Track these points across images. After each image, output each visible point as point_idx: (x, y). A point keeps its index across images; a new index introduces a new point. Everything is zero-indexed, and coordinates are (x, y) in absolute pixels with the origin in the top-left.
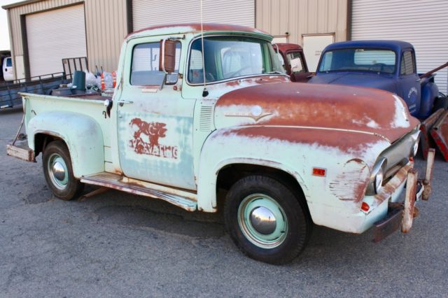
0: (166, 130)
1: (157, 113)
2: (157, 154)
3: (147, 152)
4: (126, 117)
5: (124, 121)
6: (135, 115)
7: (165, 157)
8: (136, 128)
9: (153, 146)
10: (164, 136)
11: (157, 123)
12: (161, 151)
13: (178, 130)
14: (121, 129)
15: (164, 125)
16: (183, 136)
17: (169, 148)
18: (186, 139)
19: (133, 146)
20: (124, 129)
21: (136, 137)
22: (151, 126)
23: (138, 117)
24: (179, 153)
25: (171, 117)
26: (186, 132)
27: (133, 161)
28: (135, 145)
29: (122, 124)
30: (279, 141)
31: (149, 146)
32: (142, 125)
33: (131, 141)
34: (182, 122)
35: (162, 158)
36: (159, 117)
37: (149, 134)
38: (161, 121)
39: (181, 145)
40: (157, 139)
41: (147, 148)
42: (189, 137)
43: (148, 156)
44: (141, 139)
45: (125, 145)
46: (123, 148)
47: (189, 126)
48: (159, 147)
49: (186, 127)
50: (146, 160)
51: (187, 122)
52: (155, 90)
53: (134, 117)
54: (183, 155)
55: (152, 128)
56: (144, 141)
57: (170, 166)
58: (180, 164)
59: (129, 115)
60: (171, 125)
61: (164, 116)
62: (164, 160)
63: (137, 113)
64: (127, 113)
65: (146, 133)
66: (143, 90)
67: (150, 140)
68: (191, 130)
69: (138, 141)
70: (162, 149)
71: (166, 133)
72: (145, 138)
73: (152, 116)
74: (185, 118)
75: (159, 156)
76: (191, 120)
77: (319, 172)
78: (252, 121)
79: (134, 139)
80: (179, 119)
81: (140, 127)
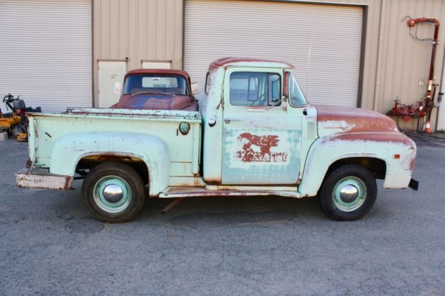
0: (278, 141)
1: (269, 128)
2: (268, 160)
3: (257, 159)
4: (234, 133)
5: (232, 135)
6: (244, 130)
7: (275, 161)
8: (246, 141)
9: (264, 154)
10: (276, 145)
11: (269, 136)
12: (272, 158)
13: (290, 140)
14: (226, 143)
15: (277, 137)
16: (293, 144)
17: (280, 154)
18: (296, 146)
19: (240, 156)
20: (231, 142)
21: (245, 148)
22: (262, 138)
23: (247, 132)
24: (288, 157)
25: (283, 130)
26: (296, 141)
27: (239, 169)
28: (243, 155)
29: (228, 139)
30: (370, 141)
31: (259, 154)
32: (253, 138)
33: (240, 152)
34: (292, 134)
35: (272, 163)
36: (271, 131)
37: (260, 145)
38: (273, 133)
39: (291, 151)
40: (269, 148)
41: (258, 156)
42: (299, 144)
43: (257, 163)
44: (251, 150)
45: (231, 157)
46: (228, 159)
47: (298, 136)
48: (270, 155)
49: (296, 137)
50: (254, 166)
51: (297, 134)
52: (262, 110)
53: (243, 132)
54: (292, 158)
55: (263, 140)
56: (254, 150)
57: (279, 168)
58: (289, 165)
59: (236, 131)
60: (283, 137)
61: (276, 130)
62: (275, 164)
63: (247, 129)
64: (234, 129)
65: (257, 145)
66: (249, 110)
67: (262, 150)
68: (300, 139)
69: (247, 152)
70: (274, 155)
71: (278, 143)
72: (256, 149)
73: (263, 130)
74: (295, 131)
75: (269, 161)
76: (300, 132)
77: (397, 156)
78: (341, 131)
79: (243, 150)
80: (290, 131)
81: (250, 140)
